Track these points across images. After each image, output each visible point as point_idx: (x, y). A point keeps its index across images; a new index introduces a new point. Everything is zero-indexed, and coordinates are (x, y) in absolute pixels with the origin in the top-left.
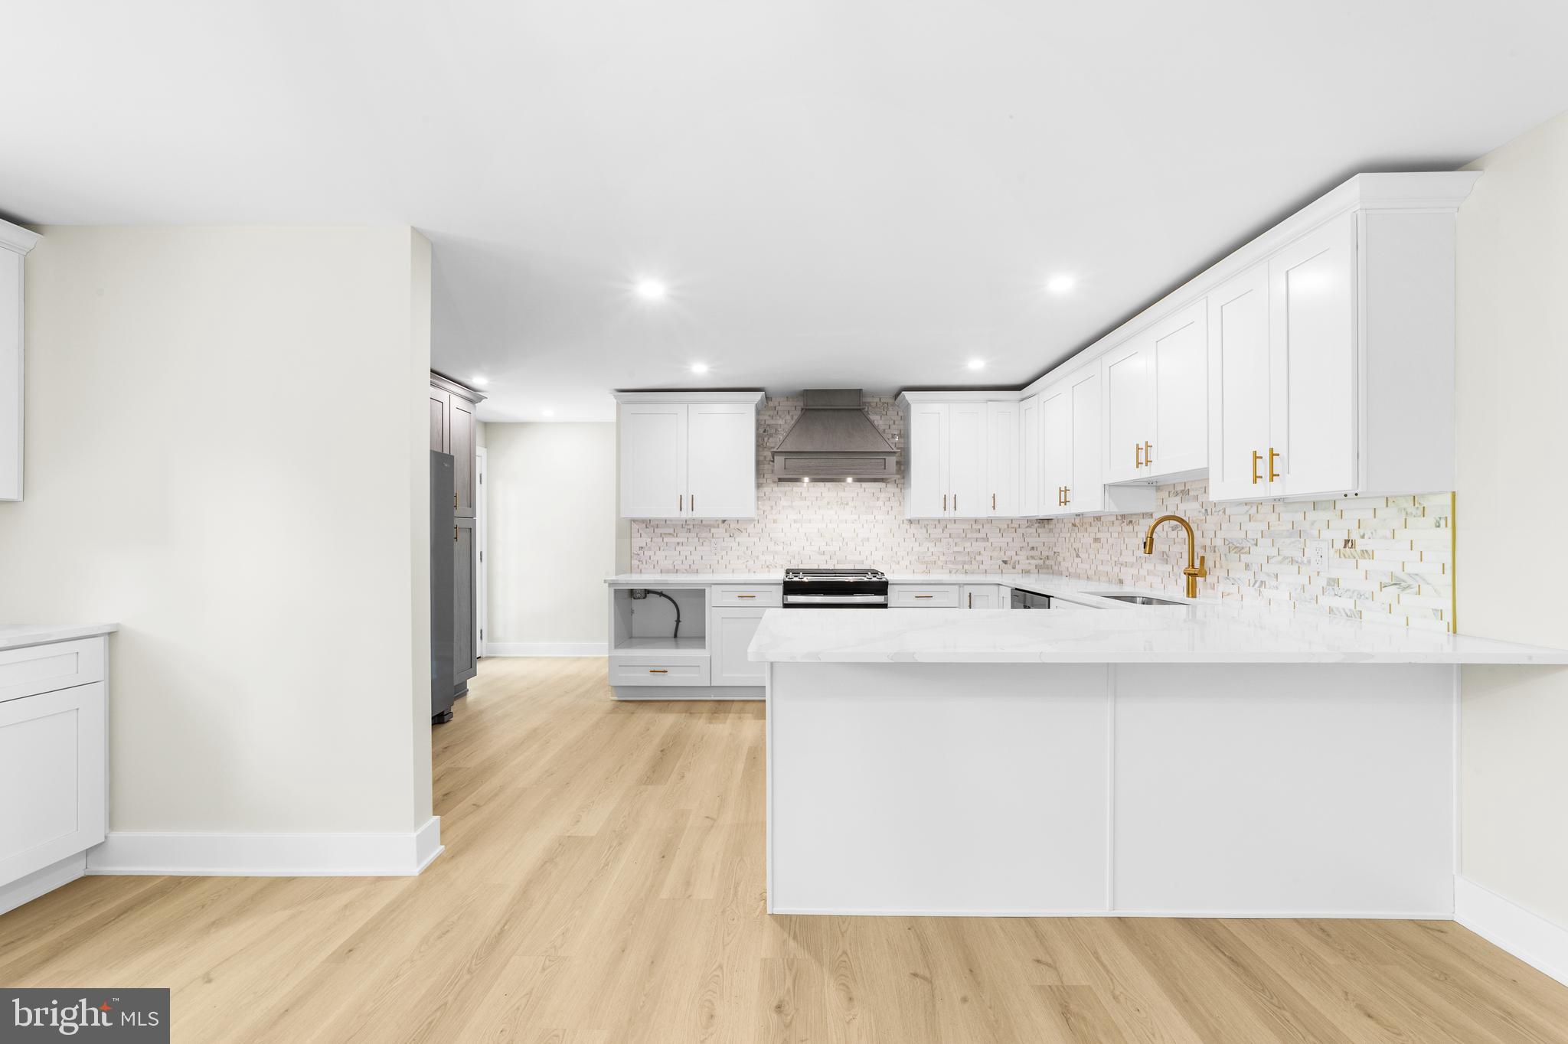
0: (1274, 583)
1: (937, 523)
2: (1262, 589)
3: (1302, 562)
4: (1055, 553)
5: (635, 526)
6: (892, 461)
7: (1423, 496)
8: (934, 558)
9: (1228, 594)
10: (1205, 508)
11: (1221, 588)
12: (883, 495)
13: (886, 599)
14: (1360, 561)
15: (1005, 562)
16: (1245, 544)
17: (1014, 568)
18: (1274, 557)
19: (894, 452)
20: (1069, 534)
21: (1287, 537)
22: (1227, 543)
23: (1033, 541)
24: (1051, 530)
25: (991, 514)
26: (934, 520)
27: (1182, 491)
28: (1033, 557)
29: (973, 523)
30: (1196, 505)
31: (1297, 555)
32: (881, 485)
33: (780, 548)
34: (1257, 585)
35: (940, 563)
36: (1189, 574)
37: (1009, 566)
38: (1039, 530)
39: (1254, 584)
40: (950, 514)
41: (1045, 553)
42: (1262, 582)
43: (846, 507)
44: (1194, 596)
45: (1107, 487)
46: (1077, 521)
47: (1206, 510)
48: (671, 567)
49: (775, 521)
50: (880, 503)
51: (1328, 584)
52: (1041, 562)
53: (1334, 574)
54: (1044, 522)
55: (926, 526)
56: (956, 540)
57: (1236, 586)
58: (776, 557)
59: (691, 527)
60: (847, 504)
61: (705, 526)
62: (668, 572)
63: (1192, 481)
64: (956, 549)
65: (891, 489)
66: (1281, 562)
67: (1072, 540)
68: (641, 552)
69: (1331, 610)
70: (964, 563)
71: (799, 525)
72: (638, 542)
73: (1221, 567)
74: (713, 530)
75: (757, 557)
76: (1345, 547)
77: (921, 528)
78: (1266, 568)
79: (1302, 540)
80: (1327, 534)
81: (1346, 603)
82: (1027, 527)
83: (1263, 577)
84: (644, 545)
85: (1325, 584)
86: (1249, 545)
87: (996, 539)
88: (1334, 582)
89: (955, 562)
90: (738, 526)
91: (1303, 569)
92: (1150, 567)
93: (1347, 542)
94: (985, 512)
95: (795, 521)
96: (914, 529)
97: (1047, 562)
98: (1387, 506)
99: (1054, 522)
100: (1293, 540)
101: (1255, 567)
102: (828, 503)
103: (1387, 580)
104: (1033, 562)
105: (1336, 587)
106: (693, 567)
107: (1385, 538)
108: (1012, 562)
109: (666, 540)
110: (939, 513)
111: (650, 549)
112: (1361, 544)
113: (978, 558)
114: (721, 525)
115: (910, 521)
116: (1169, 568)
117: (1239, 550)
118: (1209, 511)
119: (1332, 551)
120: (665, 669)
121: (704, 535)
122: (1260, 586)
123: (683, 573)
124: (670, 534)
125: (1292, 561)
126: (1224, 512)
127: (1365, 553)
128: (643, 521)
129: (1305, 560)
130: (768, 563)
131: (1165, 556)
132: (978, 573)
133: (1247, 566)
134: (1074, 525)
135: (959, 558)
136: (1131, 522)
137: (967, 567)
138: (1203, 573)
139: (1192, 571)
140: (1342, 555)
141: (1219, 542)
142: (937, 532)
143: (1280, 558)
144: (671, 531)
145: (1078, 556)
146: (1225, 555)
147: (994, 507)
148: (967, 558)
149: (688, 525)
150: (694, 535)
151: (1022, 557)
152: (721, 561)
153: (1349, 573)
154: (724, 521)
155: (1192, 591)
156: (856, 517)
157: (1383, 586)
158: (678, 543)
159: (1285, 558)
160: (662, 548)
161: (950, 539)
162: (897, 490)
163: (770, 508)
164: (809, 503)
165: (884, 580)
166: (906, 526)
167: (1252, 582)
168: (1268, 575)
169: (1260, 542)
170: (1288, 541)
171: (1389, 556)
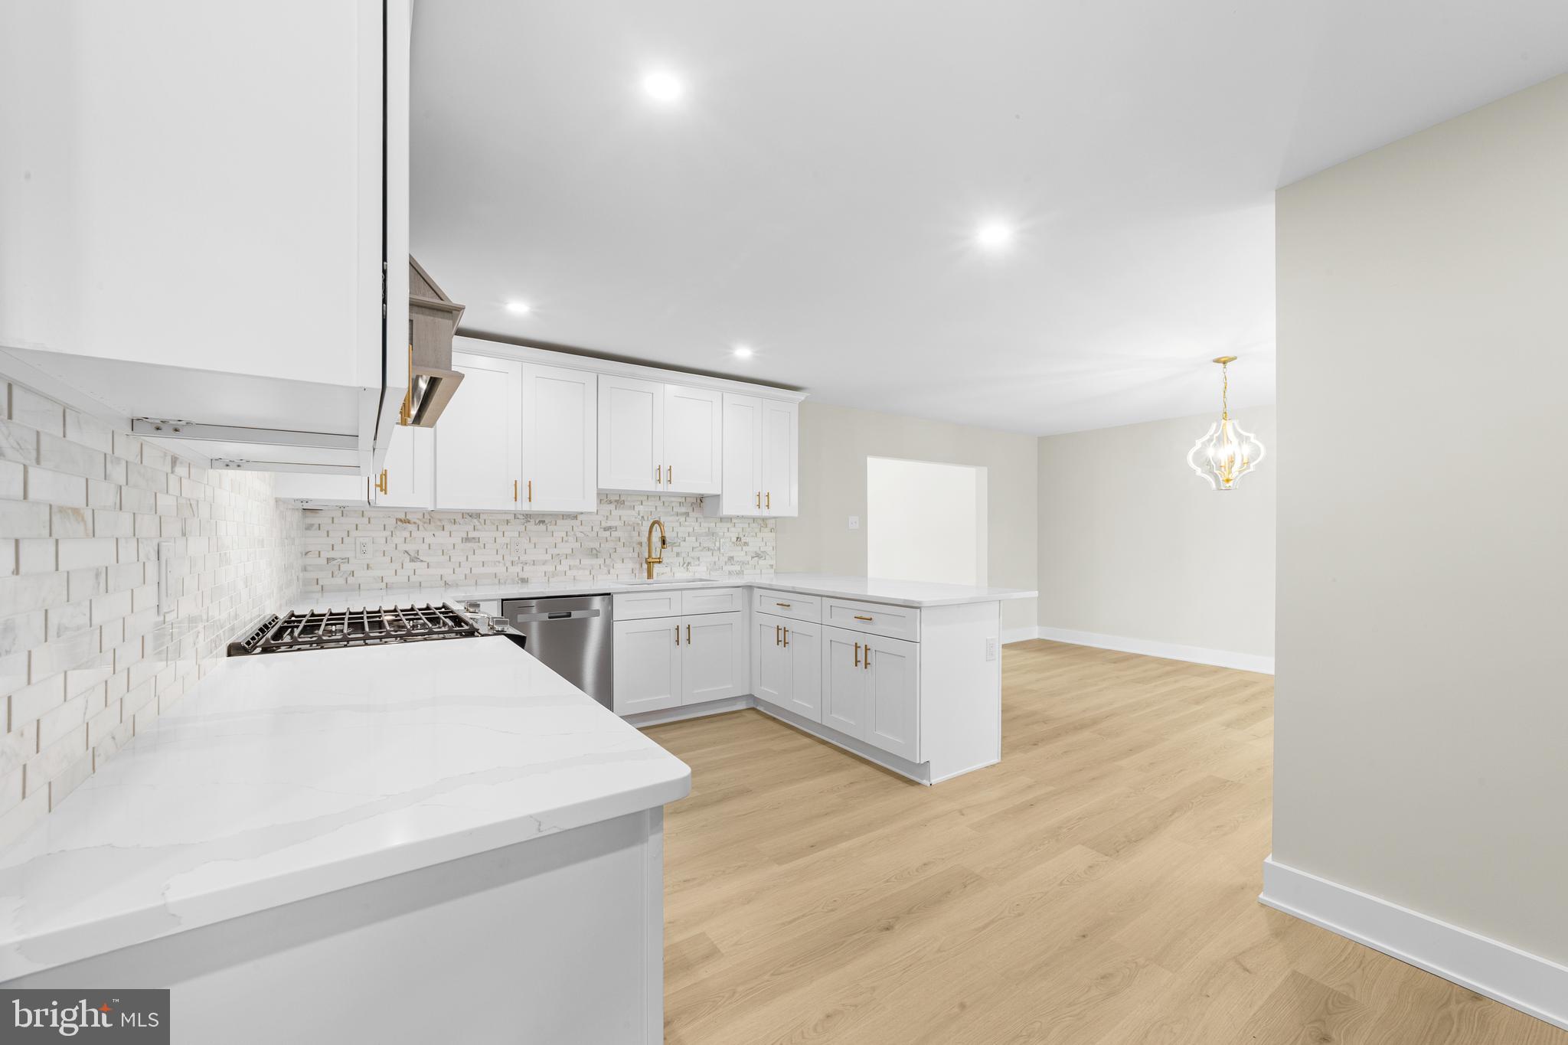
0: (697, 563)
2: (688, 568)
3: (714, 550)
9: (663, 574)
10: (641, 515)
14: (743, 547)
18: (696, 547)
21: (705, 536)
30: (632, 512)
31: (711, 546)
34: (684, 566)
36: (650, 563)
42: (689, 563)
47: (643, 517)
51: (729, 559)
53: (731, 554)
57: (669, 569)
66: (702, 551)
69: (730, 573)
76: (737, 541)
78: (692, 554)
79: (714, 537)
80: (727, 534)
81: (737, 568)
83: (690, 560)
85: (727, 559)
86: (679, 541)
88: (731, 558)
91: (714, 554)
93: (738, 538)
100: (709, 537)
101: (683, 555)
103: (753, 555)
105: (732, 561)
107: (753, 536)
112: (744, 539)
118: (646, 518)
119: (729, 543)
122: (688, 565)
125: (708, 550)
127: (746, 543)
129: (716, 548)
131: (594, 552)
139: (650, 560)
140: (735, 545)
143: (700, 548)
153: (739, 554)
155: (651, 574)
157: (752, 558)
159: (704, 548)
167: (681, 564)
168: (693, 558)
169: (687, 538)
170: (706, 538)
171: (754, 544)
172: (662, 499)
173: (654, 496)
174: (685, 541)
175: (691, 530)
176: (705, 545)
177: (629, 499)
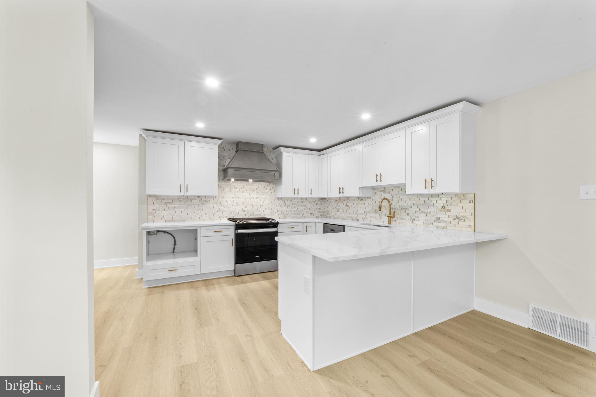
0: (418, 219)
1: (288, 199)
2: (414, 221)
3: (428, 213)
4: (327, 210)
5: (150, 199)
6: (277, 174)
7: (466, 194)
8: (287, 213)
9: (401, 223)
10: (392, 196)
11: (398, 221)
12: (268, 188)
13: (277, 229)
14: (447, 212)
15: (311, 214)
16: (407, 207)
17: (314, 216)
18: (418, 211)
19: (278, 171)
20: (334, 204)
21: (422, 205)
22: (400, 207)
23: (320, 206)
24: (325, 202)
25: (310, 196)
26: (287, 198)
27: (383, 190)
28: (319, 212)
29: (301, 199)
30: (389, 195)
31: (426, 211)
32: (268, 184)
33: (226, 209)
34: (412, 220)
35: (289, 215)
36: (389, 217)
37: (312, 215)
38: (322, 202)
39: (411, 219)
40: (296, 196)
41: (323, 210)
43: (254, 192)
44: (391, 224)
45: (361, 188)
46: (338, 199)
47: (393, 197)
48: (171, 219)
49: (223, 198)
50: (267, 191)
51: (436, 219)
52: (322, 213)
53: (438, 216)
54: (323, 199)
55: (284, 200)
56: (295, 206)
57: (404, 220)
58: (224, 213)
59: (182, 200)
60: (254, 191)
61: (189, 199)
62: (169, 221)
63: (387, 187)
64: (295, 209)
65: (271, 185)
66: (420, 213)
67: (336, 206)
68: (154, 212)
69: (437, 227)
70: (297, 214)
71: (234, 199)
72: (151, 207)
73: (398, 214)
74: (193, 201)
75: (215, 213)
76: (442, 208)
77: (282, 201)
78: (415, 215)
79: (428, 206)
80: (436, 204)
81: (442, 225)
82: (317, 201)
83: (414, 218)
84: (155, 208)
86: (409, 207)
87: (308, 206)
88: (438, 219)
89: (294, 214)
90: (206, 199)
91: (428, 215)
92: (370, 215)
93: (443, 207)
94: (307, 195)
95: (232, 198)
96: (279, 202)
97: (324, 213)
98: (455, 197)
99: (327, 199)
100: (424, 206)
101: (411, 215)
102: (246, 190)
103: (455, 218)
104: (320, 214)
105: (439, 220)
106: (183, 218)
107: (454, 206)
108: (313, 213)
109: (168, 206)
110: (292, 196)
111: (159, 210)
112: (447, 208)
113: (302, 212)
114: (198, 199)
115: (279, 198)
116: (378, 215)
117: (406, 209)
118: (394, 197)
119: (438, 210)
120: (177, 269)
121: (188, 203)
122: (413, 220)
123: (177, 221)
124: (170, 203)
125: (424, 212)
126: (400, 197)
127: (448, 210)
128: (155, 196)
129: (429, 212)
130: (220, 216)
131: (376, 211)
132: (302, 218)
133: (408, 214)
134: (337, 200)
135: (296, 213)
136: (362, 200)
137: (298, 216)
138: (394, 217)
139: (389, 216)
140: (441, 211)
141: (397, 207)
142: (288, 203)
143: (420, 212)
144: (171, 201)
145: (338, 211)
146: (400, 211)
147: (311, 193)
148: (298, 213)
149: (181, 198)
150: (183, 203)
151: (316, 212)
152: (197, 215)
153: (444, 217)
154: (199, 197)
155: (390, 222)
156: (258, 196)
157: (454, 219)
158: (175, 207)
159: (422, 212)
160: (166, 210)
161: (293, 206)
162: (274, 186)
163: (221, 192)
164: (238, 190)
165: (276, 222)
166: (277, 200)
167: (410, 219)
168: (416, 217)
169: (413, 207)
170: (423, 206)
171: (456, 211)
172: (401, 188)
173: (398, 187)
174: (411, 207)
175: (414, 202)
176: (423, 210)
177: (388, 189)
